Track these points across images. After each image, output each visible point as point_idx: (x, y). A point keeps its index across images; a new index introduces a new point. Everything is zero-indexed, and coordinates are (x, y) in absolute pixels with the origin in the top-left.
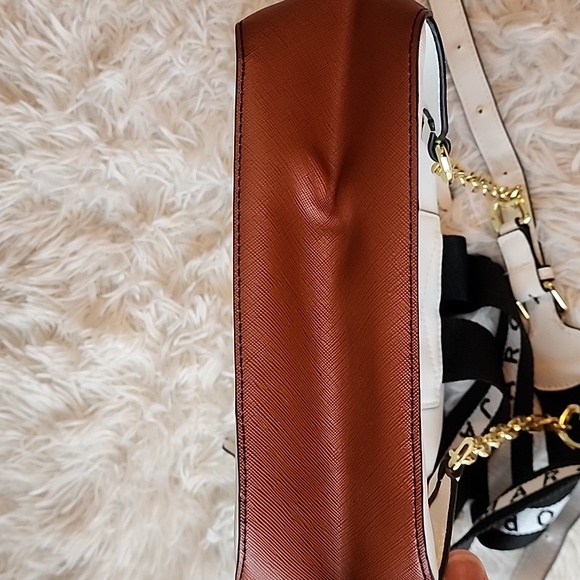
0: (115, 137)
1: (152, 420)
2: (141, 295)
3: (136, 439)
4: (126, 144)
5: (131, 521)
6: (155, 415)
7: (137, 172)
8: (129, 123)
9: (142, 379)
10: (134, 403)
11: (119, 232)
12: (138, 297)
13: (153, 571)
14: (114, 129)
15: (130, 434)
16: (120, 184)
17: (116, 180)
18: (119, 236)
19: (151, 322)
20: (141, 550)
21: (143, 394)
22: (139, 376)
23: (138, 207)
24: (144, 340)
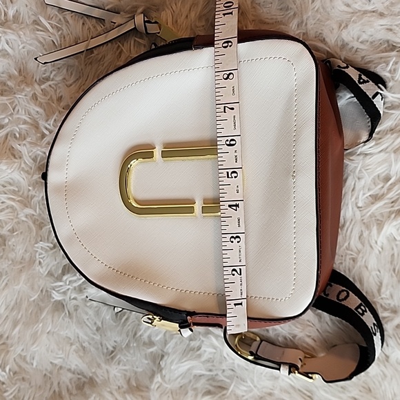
0: (7, 21)
1: (24, 219)
2: (19, 134)
3: (12, 231)
4: (14, 26)
5: (7, 284)
6: (26, 216)
7: (20, 47)
8: (17, 11)
9: (19, 191)
10: (12, 207)
11: (6, 88)
12: (18, 135)
13: (20, 317)
14: (5, 14)
15: (9, 227)
16: (8, 54)
17: (6, 51)
18: (6, 91)
19: (27, 153)
20: (13, 303)
21: (18, 201)
22: (16, 189)
23: (20, 71)
24: (20, 165)
